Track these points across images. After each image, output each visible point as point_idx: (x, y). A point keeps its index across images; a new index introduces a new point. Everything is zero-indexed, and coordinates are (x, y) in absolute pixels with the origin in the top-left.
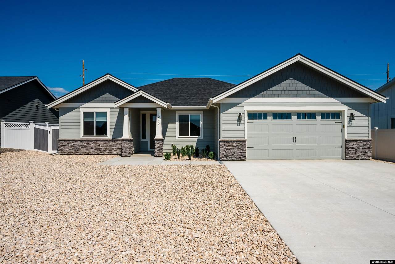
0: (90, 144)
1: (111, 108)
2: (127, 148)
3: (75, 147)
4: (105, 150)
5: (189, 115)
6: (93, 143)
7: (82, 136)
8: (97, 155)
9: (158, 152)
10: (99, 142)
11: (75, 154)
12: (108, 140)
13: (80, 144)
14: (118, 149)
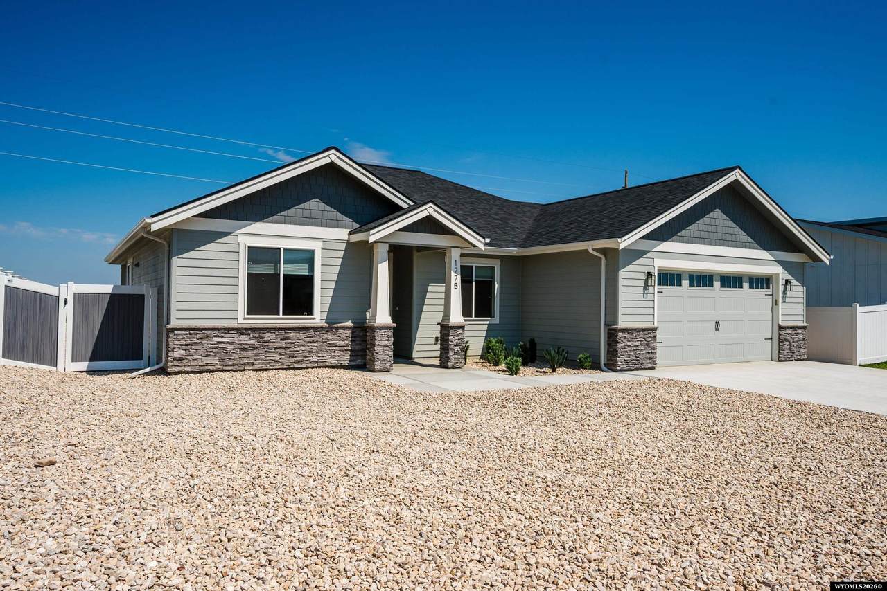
0: (266, 339)
1: (325, 241)
2: (387, 348)
3: (223, 349)
4: (307, 354)
5: (472, 266)
6: (274, 336)
7: (242, 318)
8: (286, 369)
9: (456, 356)
10: (293, 335)
11: (223, 371)
12: (316, 329)
13: (237, 339)
14: (342, 352)
